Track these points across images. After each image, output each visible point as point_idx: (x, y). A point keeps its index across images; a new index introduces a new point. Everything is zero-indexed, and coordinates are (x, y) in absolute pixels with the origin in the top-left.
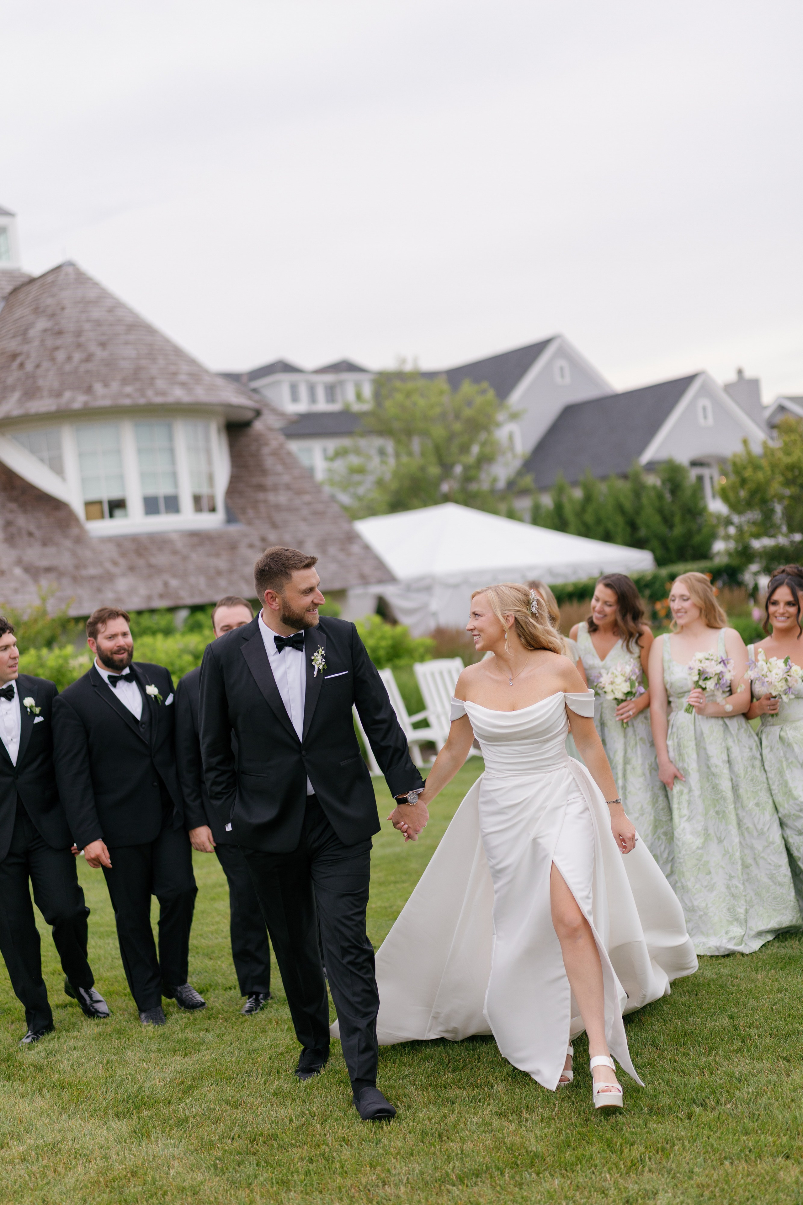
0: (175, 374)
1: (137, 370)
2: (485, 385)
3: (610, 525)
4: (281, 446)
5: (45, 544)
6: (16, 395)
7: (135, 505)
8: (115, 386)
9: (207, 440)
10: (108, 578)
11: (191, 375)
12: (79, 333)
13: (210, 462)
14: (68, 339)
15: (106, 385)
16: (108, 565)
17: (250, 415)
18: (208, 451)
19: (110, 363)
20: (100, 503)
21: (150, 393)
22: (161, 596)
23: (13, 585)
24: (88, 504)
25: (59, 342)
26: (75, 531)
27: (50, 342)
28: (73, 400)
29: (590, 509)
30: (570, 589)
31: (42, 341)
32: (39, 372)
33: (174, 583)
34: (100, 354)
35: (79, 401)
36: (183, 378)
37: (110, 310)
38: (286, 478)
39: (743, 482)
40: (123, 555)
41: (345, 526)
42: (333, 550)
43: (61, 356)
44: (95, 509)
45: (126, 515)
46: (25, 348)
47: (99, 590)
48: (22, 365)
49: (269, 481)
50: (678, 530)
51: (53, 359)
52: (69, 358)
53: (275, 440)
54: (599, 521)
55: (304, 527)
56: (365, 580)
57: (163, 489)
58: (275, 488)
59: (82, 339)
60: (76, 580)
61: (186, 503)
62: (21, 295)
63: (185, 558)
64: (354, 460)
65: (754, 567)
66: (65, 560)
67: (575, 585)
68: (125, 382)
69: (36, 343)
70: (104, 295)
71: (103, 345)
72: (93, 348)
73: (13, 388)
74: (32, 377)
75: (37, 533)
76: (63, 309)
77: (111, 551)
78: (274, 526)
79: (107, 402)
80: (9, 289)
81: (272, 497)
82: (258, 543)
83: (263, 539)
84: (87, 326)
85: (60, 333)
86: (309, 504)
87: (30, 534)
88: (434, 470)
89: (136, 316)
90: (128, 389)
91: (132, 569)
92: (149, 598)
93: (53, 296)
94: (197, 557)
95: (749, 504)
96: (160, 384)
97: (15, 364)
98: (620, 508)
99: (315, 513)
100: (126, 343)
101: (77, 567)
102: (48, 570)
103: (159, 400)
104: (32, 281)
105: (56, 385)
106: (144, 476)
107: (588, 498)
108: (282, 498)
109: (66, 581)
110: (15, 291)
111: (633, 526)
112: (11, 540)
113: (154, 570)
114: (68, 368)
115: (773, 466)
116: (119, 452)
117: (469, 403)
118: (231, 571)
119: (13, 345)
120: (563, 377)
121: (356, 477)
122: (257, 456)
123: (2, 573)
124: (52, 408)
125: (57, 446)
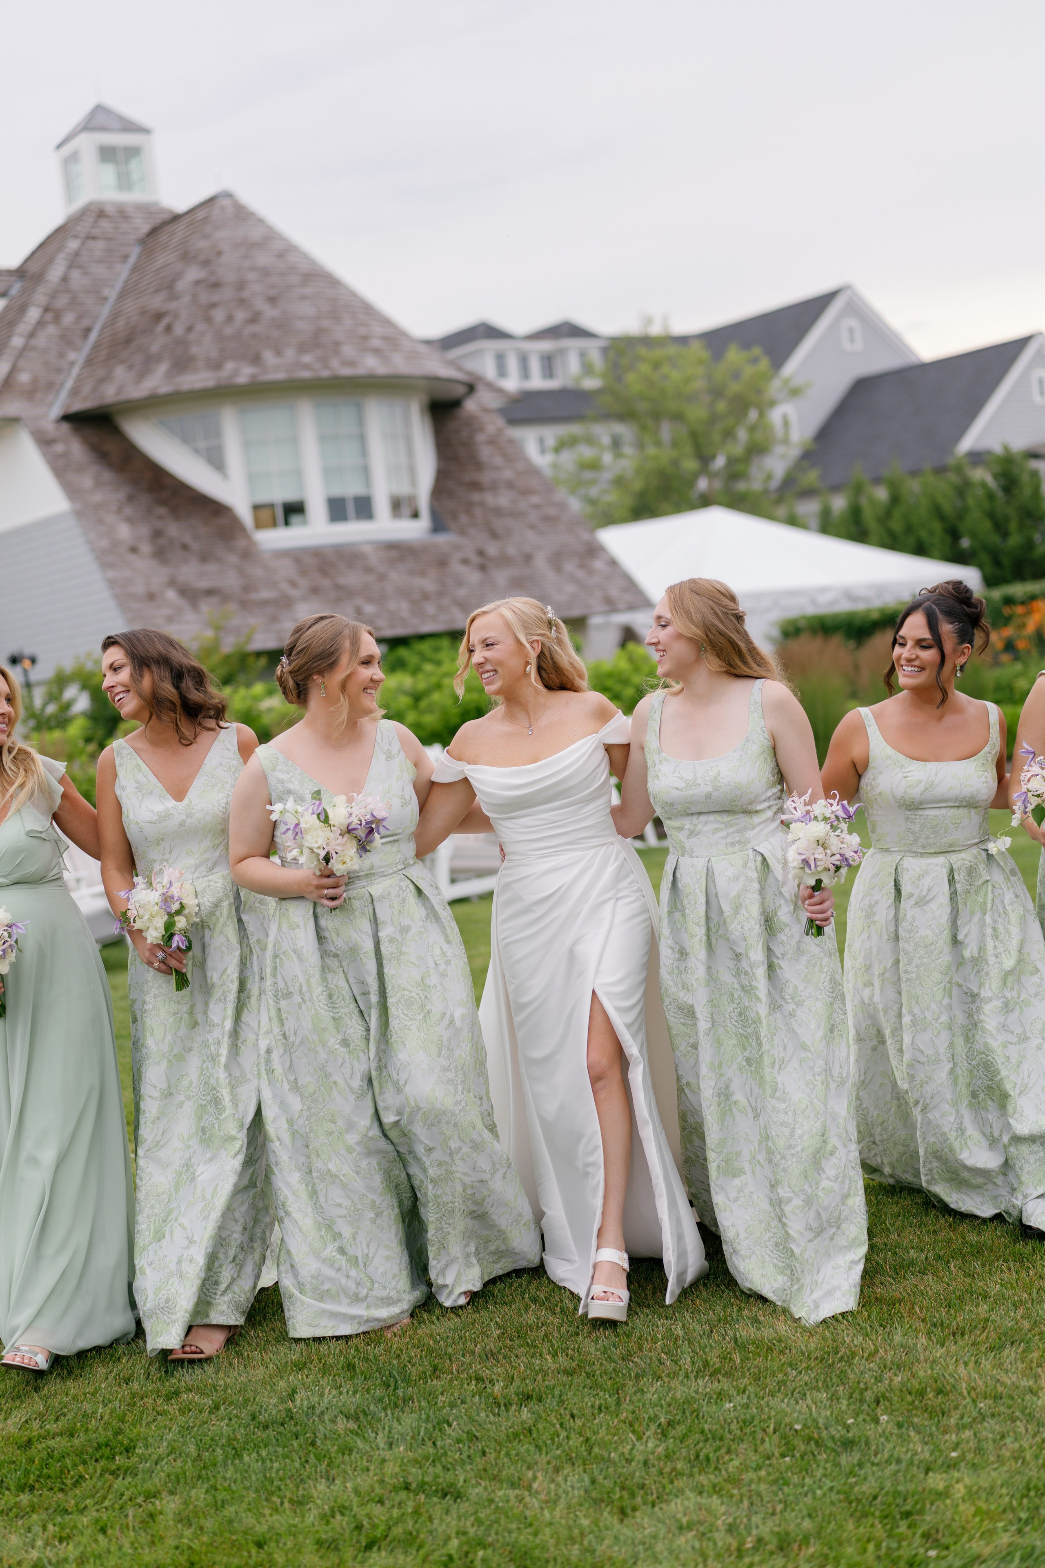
0: (365, 338)
1: (318, 332)
2: (757, 351)
3: (924, 534)
4: (500, 431)
6: (163, 368)
7: (317, 509)
8: (290, 354)
9: (407, 423)
10: (285, 603)
11: (386, 338)
12: (241, 286)
13: (410, 452)
14: (227, 294)
15: (278, 353)
16: (285, 586)
17: (461, 390)
18: (409, 440)
19: (282, 325)
20: (271, 506)
21: (335, 363)
23: (166, 611)
24: (256, 508)
25: (215, 298)
26: (241, 543)
27: (205, 297)
28: (236, 373)
29: (897, 514)
30: (875, 616)
31: (195, 296)
32: (192, 336)
33: (369, 609)
34: (269, 312)
35: (245, 374)
36: (376, 343)
37: (281, 255)
38: (508, 474)
40: (303, 573)
41: (585, 536)
42: (569, 566)
43: (219, 315)
44: (266, 514)
45: (305, 523)
46: (172, 306)
47: (274, 619)
48: (169, 329)
49: (485, 478)
50: (1015, 540)
51: (208, 320)
52: (230, 319)
53: (493, 424)
54: (909, 529)
55: (531, 537)
56: (612, 606)
57: (351, 489)
58: (494, 487)
59: (246, 294)
60: (245, 605)
61: (382, 506)
62: (163, 237)
63: (382, 577)
64: (587, 452)
66: (231, 581)
67: (882, 611)
68: (302, 348)
69: (186, 299)
70: (271, 235)
71: (272, 300)
72: (261, 305)
73: (158, 358)
74: (182, 342)
75: (195, 546)
76: (219, 253)
77: (287, 569)
78: (494, 535)
79: (280, 376)
80: (145, 229)
81: (490, 499)
82: (474, 558)
83: (481, 553)
84: (252, 276)
85: (216, 285)
86: (537, 507)
87: (185, 547)
88: (690, 464)
89: (312, 262)
90: (307, 358)
91: (315, 591)
93: (206, 237)
94: (397, 576)
96: (348, 351)
97: (160, 327)
98: (938, 512)
99: (546, 519)
100: (303, 298)
101: (247, 588)
102: (210, 592)
103: (346, 372)
104: (176, 218)
105: (214, 353)
106: (328, 472)
107: (895, 499)
109: (232, 607)
110: (155, 231)
111: (954, 534)
112: (161, 554)
113: (343, 593)
114: (229, 331)
116: (294, 440)
117: (736, 375)
118: (441, 594)
119: (156, 302)
120: (852, 340)
121: (588, 475)
122: (469, 445)
123: (151, 597)
124: (211, 383)
125: (216, 433)
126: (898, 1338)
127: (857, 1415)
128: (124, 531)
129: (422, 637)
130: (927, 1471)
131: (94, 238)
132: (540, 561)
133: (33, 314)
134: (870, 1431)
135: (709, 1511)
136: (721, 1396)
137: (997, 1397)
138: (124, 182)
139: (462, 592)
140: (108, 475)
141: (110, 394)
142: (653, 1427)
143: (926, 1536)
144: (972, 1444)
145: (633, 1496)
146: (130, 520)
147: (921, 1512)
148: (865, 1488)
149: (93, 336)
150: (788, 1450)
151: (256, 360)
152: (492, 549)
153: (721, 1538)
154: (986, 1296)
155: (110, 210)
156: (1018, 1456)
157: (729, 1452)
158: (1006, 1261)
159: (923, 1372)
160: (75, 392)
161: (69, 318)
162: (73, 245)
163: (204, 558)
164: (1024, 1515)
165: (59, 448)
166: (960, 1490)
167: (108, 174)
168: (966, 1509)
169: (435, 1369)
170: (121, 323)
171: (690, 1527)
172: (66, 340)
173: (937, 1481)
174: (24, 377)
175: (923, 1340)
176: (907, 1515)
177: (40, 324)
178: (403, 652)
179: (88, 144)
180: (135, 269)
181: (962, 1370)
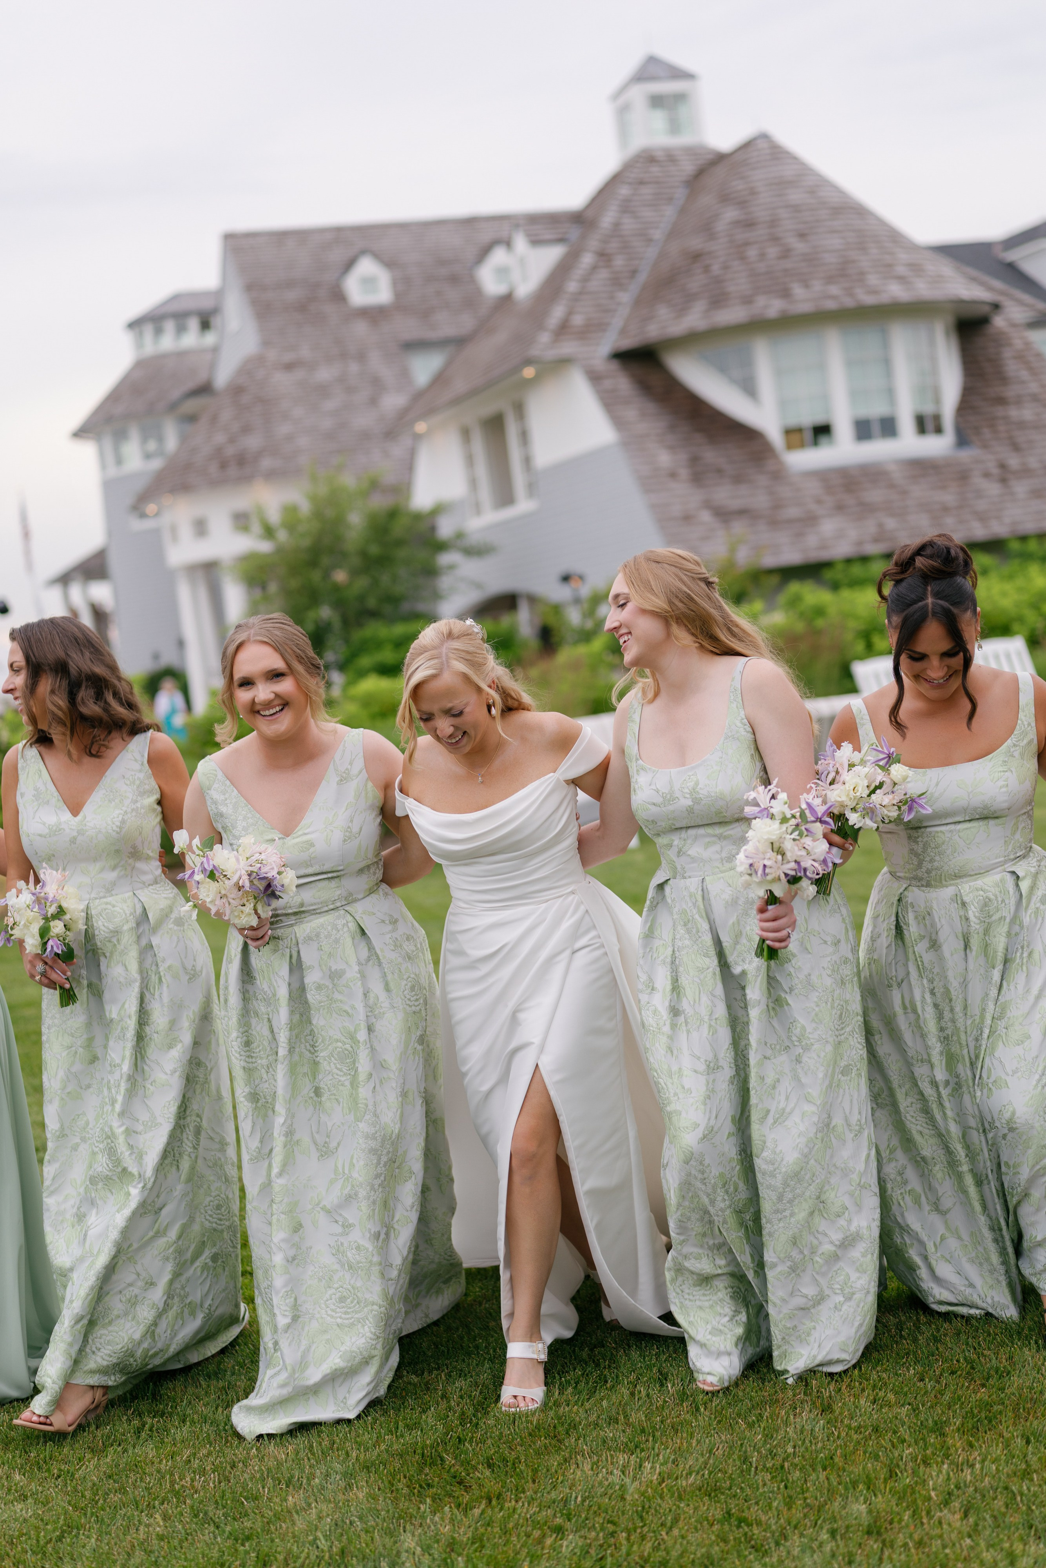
1: (846, 264)
4: (1028, 346)
6: (701, 305)
8: (817, 286)
9: (932, 343)
10: (810, 520)
12: (773, 223)
13: (935, 372)
14: (761, 231)
15: (807, 286)
16: (811, 505)
17: (986, 309)
18: (933, 360)
19: (812, 259)
20: (802, 428)
21: (860, 292)
22: (876, 540)
23: (701, 531)
24: (788, 432)
25: (750, 236)
26: (772, 465)
27: (740, 237)
28: (768, 307)
31: (731, 236)
32: (728, 275)
33: (891, 523)
34: (799, 246)
35: (773, 307)
36: (901, 270)
37: (814, 191)
38: (1033, 387)
40: (830, 491)
43: (752, 253)
44: (795, 437)
45: (833, 443)
46: (711, 246)
47: (801, 536)
48: (707, 269)
49: (1010, 392)
51: (743, 258)
52: (762, 256)
53: (1020, 337)
57: (876, 410)
58: (1019, 402)
59: (778, 231)
60: (774, 523)
61: (907, 424)
62: (708, 178)
63: (904, 493)
66: (760, 500)
68: (830, 280)
69: (724, 239)
70: (804, 172)
71: (802, 236)
72: (792, 241)
73: (698, 297)
74: (719, 281)
75: (729, 469)
76: (755, 194)
77: (813, 488)
78: (1016, 447)
79: (809, 307)
80: (692, 171)
81: (1014, 413)
82: (995, 471)
83: (1003, 466)
84: (784, 213)
85: (749, 224)
87: (719, 471)
89: (844, 195)
90: (834, 290)
91: (840, 508)
92: (860, 543)
93: (745, 178)
94: (919, 491)
96: (873, 280)
97: (699, 267)
100: (832, 231)
101: (775, 508)
102: (742, 512)
103: (869, 300)
104: (719, 158)
105: (747, 289)
106: (854, 395)
108: (1027, 413)
109: (761, 526)
110: (700, 173)
112: (698, 479)
113: (866, 509)
114: (761, 267)
116: (822, 367)
118: (960, 507)
119: (696, 243)
122: (996, 360)
123: (688, 518)
124: (744, 318)
125: (747, 363)
128: (664, 459)
131: (641, 183)
133: (587, 260)
138: (675, 127)
139: (981, 505)
140: (651, 407)
141: (653, 332)
146: (671, 448)
149: (642, 277)
151: (786, 294)
152: (1014, 462)
155: (660, 155)
160: (623, 332)
161: (619, 262)
162: (624, 191)
163: (738, 480)
165: (608, 384)
167: (658, 119)
170: (666, 264)
172: (617, 282)
174: (578, 320)
177: (594, 268)
179: (638, 94)
180: (681, 211)
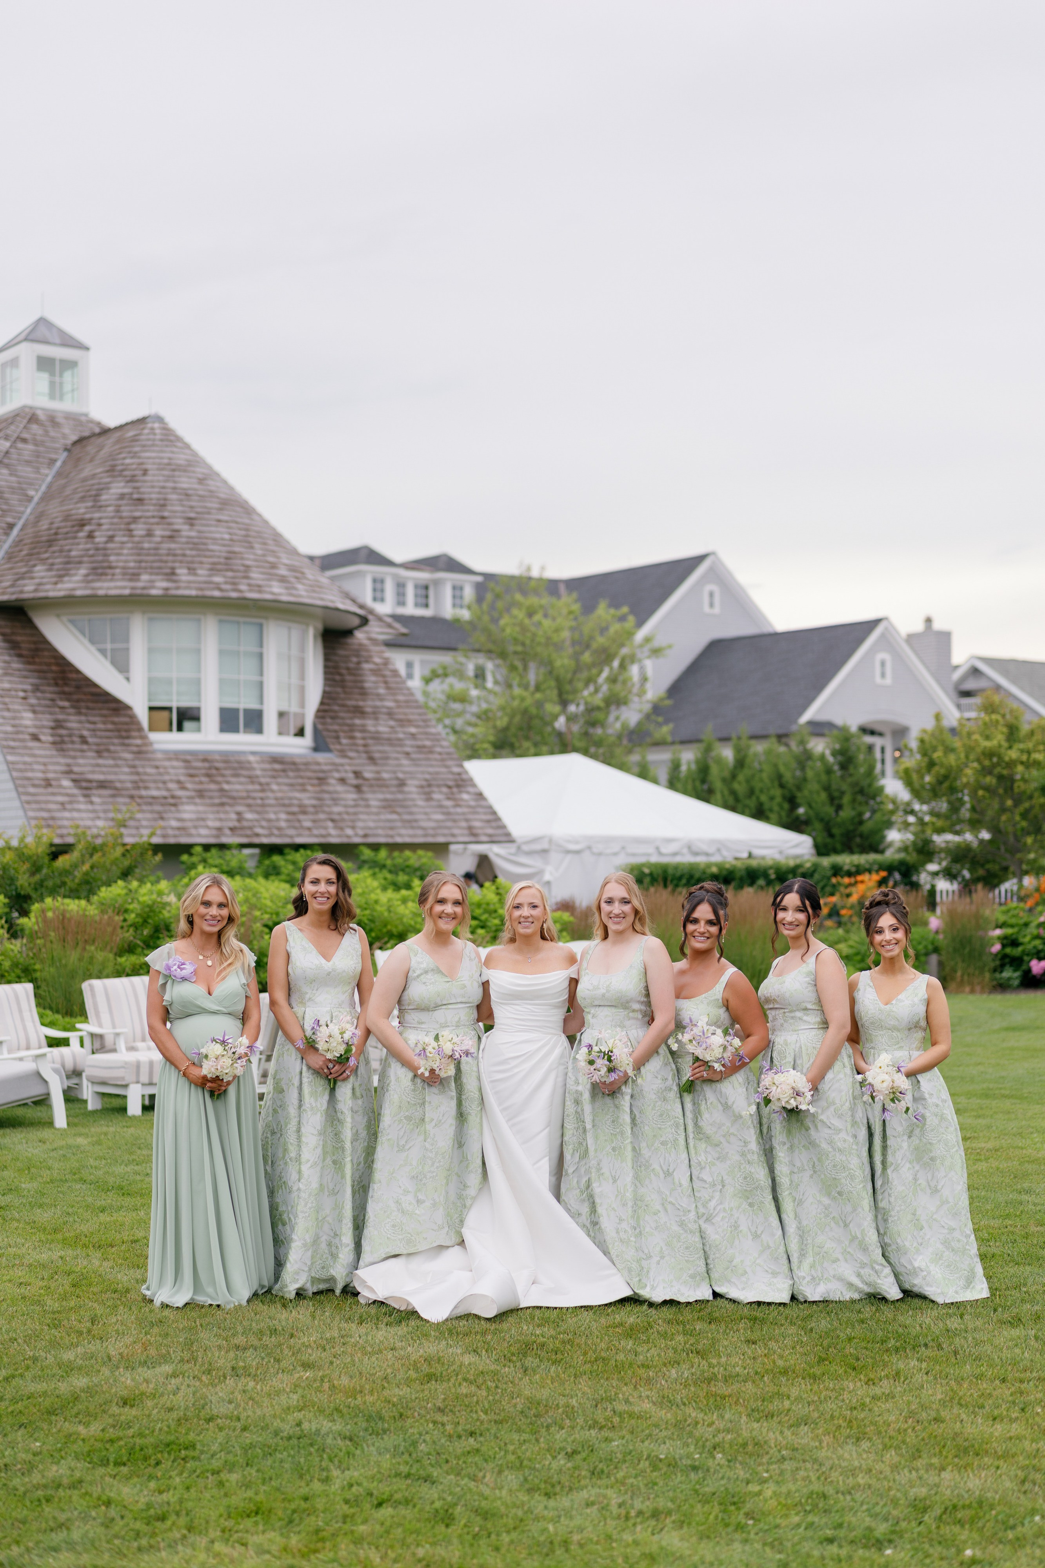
0: (274, 566)
1: (230, 556)
2: (625, 609)
3: (764, 798)
4: (385, 659)
5: (99, 754)
6: (82, 572)
7: (210, 717)
8: (202, 573)
9: (303, 649)
10: (174, 802)
11: (292, 569)
12: (161, 502)
14: (150, 510)
15: (192, 571)
16: (173, 787)
17: (356, 621)
18: (302, 662)
19: (197, 545)
20: (169, 709)
21: (243, 586)
22: (233, 830)
23: (61, 798)
24: (153, 711)
25: (137, 512)
26: (136, 742)
27: (126, 511)
28: (151, 584)
29: (741, 777)
31: (118, 509)
32: (112, 546)
33: (249, 816)
34: (186, 531)
35: (159, 587)
36: (283, 571)
37: (201, 481)
38: (389, 704)
39: (931, 764)
40: (191, 776)
41: (456, 770)
42: (438, 795)
43: (139, 529)
44: (162, 717)
45: (199, 730)
46: (96, 515)
47: (160, 815)
48: (91, 536)
49: (368, 705)
50: (846, 813)
51: (129, 532)
52: (150, 534)
54: (751, 792)
55: (405, 763)
56: (474, 836)
57: (245, 702)
58: (375, 715)
59: (166, 512)
61: (270, 721)
62: (91, 449)
63: (264, 787)
64: (455, 684)
65: (933, 867)
66: (123, 776)
67: (719, 866)
68: (214, 569)
69: (110, 510)
70: (195, 461)
71: (190, 521)
72: (179, 524)
73: (78, 562)
74: (103, 550)
75: (90, 740)
76: (145, 472)
77: (176, 770)
78: (371, 759)
79: (192, 592)
80: (74, 438)
81: (370, 724)
82: (351, 778)
83: (357, 774)
84: (173, 496)
86: (413, 736)
87: (83, 740)
88: (551, 706)
89: (230, 488)
90: (218, 579)
91: (201, 794)
92: (219, 831)
93: (135, 455)
94: (278, 788)
95: (935, 792)
96: (257, 576)
97: (83, 533)
98: (779, 779)
101: (137, 785)
102: (102, 785)
103: (253, 595)
104: (106, 431)
105: (131, 565)
106: (223, 685)
107: (740, 763)
109: (122, 800)
110: (81, 441)
111: (792, 802)
112: (59, 744)
113: (226, 799)
114: (147, 544)
115: (969, 750)
116: (197, 652)
117: (603, 630)
118: (317, 809)
119: (81, 510)
120: (711, 605)
121: (457, 706)
122: (356, 672)
123: (48, 783)
124: (127, 592)
125: (124, 637)
126: (727, 1416)
127: (701, 1454)
128: (27, 719)
129: (297, 847)
130: (748, 1483)
131: (24, 441)
132: (412, 787)
134: (710, 1462)
135: (605, 1496)
136: (607, 1440)
137: (795, 1450)
138: (55, 391)
139: (335, 807)
140: (16, 665)
141: (28, 590)
142: (563, 1453)
143: (747, 1515)
144: (777, 1471)
145: (553, 1486)
146: (33, 709)
147: (744, 1502)
148: (707, 1489)
149: (16, 531)
150: (655, 1468)
152: (368, 772)
153: (615, 1510)
154: (789, 1397)
155: (41, 416)
156: (806, 1478)
157: (616, 1468)
158: (803, 1378)
159: (745, 1434)
164: (808, 1508)
166: (768, 1493)
167: (43, 381)
168: (773, 1503)
169: (401, 1415)
170: (44, 525)
171: (593, 1504)
173: (754, 1488)
175: (744, 1418)
176: (734, 1504)
178: (277, 859)
179: (27, 353)
180: (59, 474)
181: (771, 1434)
